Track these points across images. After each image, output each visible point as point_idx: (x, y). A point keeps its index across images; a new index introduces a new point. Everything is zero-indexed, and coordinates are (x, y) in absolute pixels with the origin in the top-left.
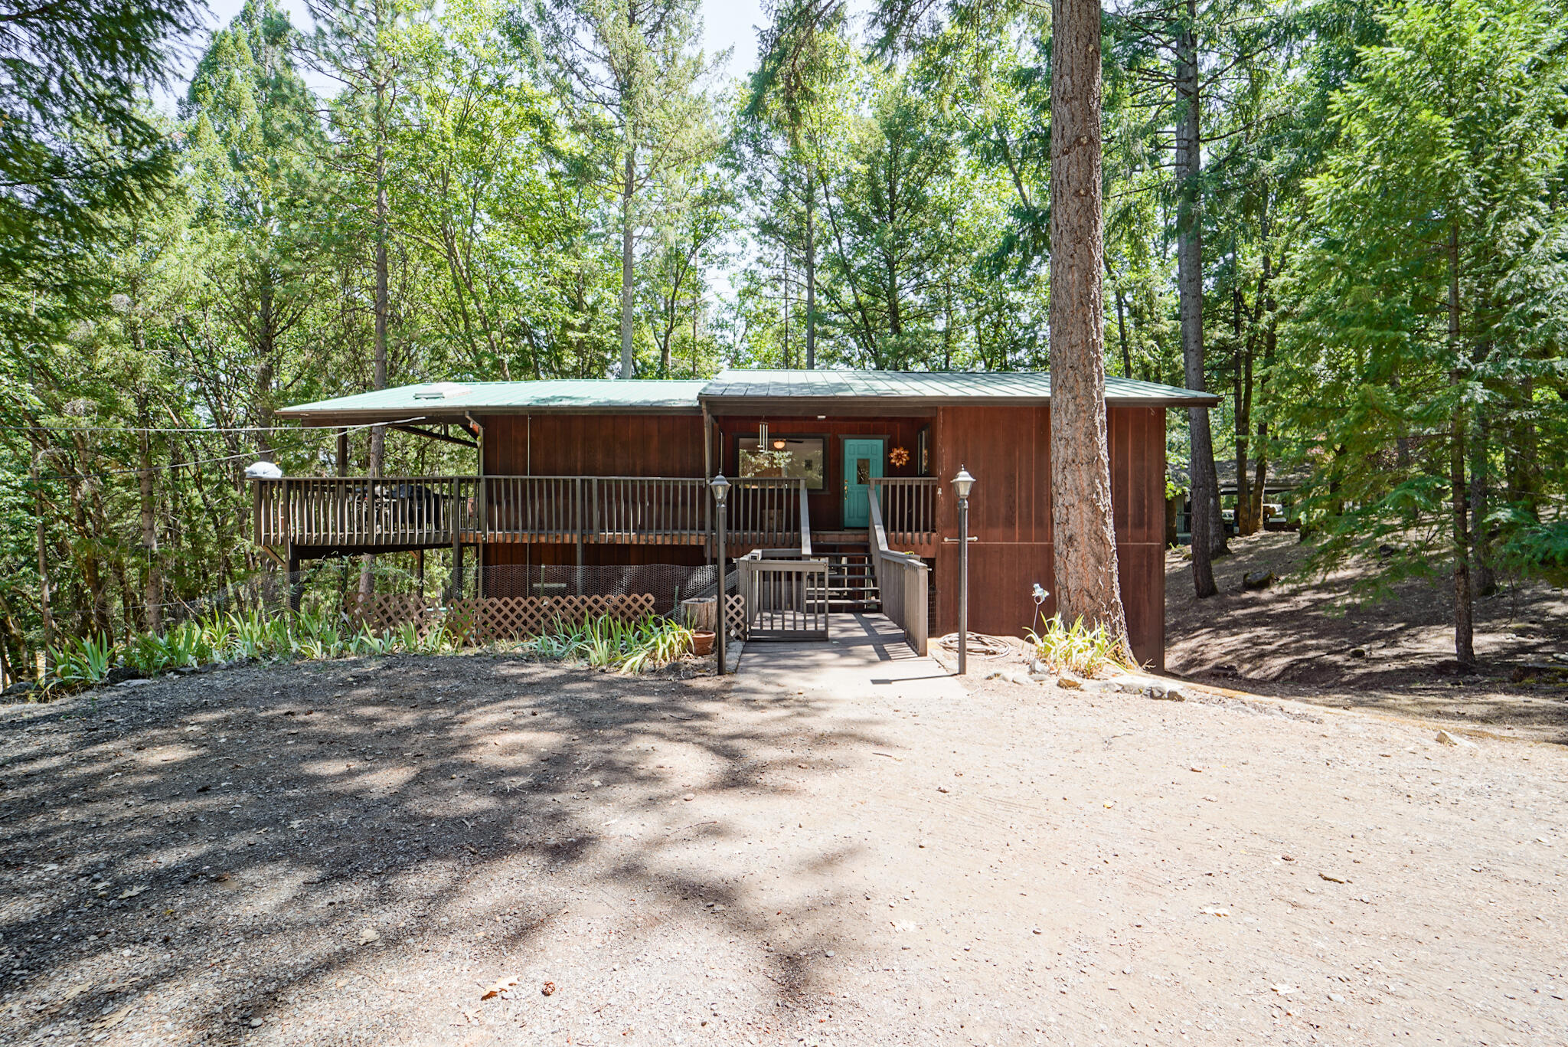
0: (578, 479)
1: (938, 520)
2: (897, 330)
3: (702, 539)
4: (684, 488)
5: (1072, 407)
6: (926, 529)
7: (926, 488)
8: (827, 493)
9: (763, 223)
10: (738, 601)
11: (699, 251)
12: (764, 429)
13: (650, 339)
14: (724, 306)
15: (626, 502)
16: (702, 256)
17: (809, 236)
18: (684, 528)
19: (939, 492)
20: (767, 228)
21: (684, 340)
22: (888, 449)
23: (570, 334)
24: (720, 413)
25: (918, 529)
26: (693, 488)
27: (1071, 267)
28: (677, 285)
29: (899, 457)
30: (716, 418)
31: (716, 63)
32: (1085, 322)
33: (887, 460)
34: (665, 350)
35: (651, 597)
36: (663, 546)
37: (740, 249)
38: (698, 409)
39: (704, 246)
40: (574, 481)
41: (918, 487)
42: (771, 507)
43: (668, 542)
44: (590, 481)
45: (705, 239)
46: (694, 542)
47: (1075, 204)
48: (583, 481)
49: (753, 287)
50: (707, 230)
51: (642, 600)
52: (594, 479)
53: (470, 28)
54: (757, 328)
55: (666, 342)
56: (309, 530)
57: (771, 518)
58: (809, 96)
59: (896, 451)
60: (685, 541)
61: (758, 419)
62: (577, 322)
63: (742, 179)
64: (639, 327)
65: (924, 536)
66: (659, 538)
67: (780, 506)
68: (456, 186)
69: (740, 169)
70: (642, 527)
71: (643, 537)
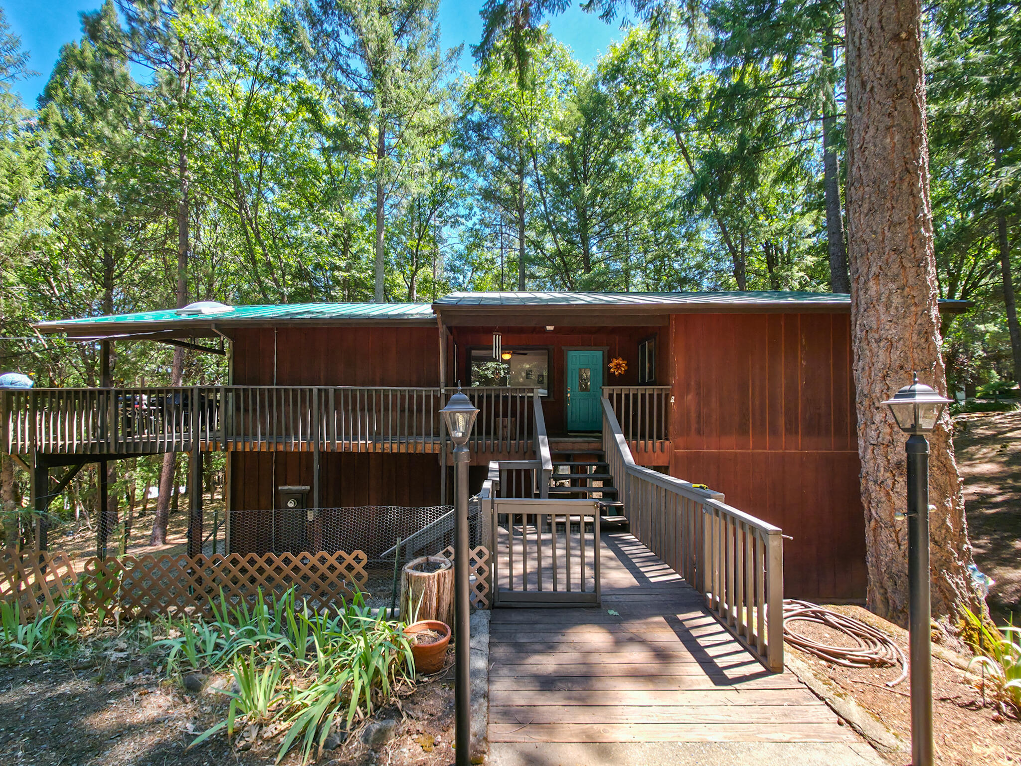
0: (315, 388)
1: (671, 428)
2: (588, 269)
3: (437, 447)
4: (419, 397)
5: (896, 300)
6: (659, 438)
7: (659, 396)
8: (552, 399)
9: (485, 190)
10: (480, 554)
11: (436, 213)
12: (497, 340)
13: (400, 280)
14: (456, 256)
15: (362, 410)
16: (440, 216)
17: (521, 200)
18: (419, 434)
19: (672, 401)
20: (488, 195)
21: (426, 281)
22: (608, 358)
23: (336, 273)
24: (454, 323)
25: (651, 437)
26: (428, 397)
27: (888, 128)
28: (420, 239)
29: (618, 366)
30: (450, 329)
31: (450, 59)
32: (912, 194)
33: (606, 370)
34: (411, 288)
35: (362, 555)
36: (398, 455)
37: (467, 211)
38: (434, 321)
39: (440, 209)
40: (311, 390)
41: (651, 396)
42: (505, 415)
43: (403, 450)
44: (326, 391)
45: (440, 204)
46: (429, 449)
47: (889, 54)
48: (319, 390)
49: (477, 241)
50: (443, 196)
51: (349, 559)
52: (331, 388)
53: (249, 19)
54: (480, 274)
55: (412, 282)
56: (55, 439)
57: (505, 427)
58: (536, 36)
59: (615, 361)
60: (420, 449)
61: (490, 331)
62: (343, 264)
63: (468, 155)
64: (391, 271)
65: (658, 443)
66: (395, 446)
67: (514, 415)
68: (245, 158)
69: (466, 148)
70: (378, 433)
71: (379, 446)
